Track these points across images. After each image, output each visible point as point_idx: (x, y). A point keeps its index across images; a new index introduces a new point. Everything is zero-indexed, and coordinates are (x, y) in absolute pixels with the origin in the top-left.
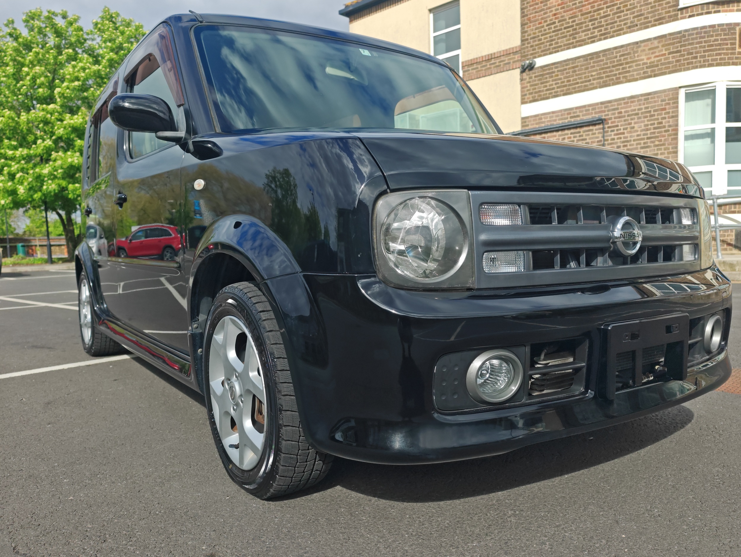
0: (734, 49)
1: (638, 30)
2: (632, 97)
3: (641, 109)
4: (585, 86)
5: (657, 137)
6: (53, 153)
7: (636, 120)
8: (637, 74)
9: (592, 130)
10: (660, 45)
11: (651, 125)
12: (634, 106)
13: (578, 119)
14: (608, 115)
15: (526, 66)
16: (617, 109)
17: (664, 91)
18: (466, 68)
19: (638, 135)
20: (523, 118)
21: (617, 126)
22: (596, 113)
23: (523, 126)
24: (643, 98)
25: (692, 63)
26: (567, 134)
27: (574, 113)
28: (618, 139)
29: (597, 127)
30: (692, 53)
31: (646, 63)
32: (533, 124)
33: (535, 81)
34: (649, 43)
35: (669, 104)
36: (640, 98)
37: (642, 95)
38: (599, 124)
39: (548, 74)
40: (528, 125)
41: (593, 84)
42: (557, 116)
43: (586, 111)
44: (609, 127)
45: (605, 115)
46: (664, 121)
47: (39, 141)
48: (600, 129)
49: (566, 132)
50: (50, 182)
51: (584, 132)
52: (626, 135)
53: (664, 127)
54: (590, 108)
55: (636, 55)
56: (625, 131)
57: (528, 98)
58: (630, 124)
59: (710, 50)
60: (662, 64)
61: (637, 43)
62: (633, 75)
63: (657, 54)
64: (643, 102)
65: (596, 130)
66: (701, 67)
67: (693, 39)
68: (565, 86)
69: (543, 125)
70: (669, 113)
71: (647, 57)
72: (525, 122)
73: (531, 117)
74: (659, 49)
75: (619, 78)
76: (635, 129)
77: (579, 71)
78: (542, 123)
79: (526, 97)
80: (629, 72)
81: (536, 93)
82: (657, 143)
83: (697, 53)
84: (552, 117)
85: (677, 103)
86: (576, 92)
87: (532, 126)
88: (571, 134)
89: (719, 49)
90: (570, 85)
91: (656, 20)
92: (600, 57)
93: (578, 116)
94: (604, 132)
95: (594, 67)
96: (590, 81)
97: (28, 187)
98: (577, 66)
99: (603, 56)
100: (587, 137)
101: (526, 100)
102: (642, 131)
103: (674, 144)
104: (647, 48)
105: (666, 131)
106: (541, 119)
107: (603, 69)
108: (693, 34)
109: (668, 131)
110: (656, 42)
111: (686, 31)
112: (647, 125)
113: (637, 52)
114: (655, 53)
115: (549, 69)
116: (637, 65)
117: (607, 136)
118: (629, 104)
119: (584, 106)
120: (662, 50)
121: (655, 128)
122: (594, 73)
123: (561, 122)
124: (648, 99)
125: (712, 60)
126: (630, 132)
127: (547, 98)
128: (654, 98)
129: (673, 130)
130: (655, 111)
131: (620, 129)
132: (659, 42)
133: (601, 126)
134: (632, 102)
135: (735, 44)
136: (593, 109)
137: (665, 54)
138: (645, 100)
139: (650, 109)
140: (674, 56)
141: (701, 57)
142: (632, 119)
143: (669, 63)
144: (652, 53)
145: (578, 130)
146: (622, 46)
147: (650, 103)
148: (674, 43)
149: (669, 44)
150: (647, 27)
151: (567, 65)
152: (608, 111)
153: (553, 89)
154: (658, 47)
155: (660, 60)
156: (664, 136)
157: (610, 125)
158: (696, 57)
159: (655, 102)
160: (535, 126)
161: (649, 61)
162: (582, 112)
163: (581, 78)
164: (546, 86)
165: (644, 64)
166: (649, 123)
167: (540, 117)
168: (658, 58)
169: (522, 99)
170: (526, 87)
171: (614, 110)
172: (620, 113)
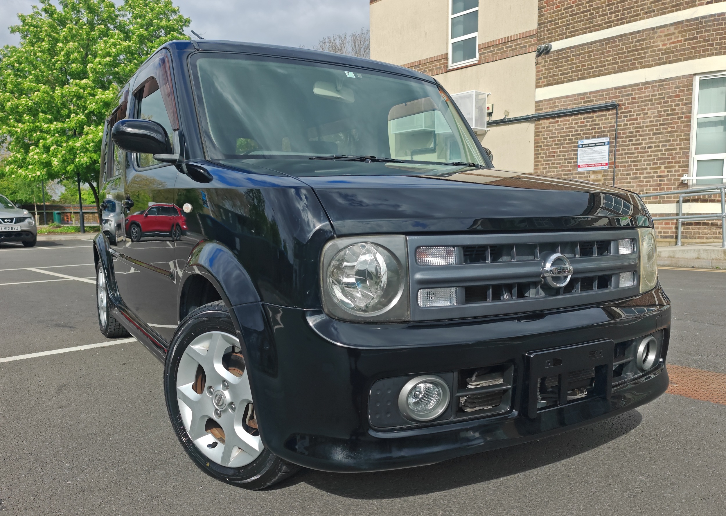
1: (655, 16)
2: (646, 83)
3: (655, 95)
4: (600, 71)
5: (670, 124)
6: (85, 126)
7: (649, 106)
8: (652, 61)
9: (605, 115)
10: (676, 31)
11: (664, 111)
13: (592, 103)
14: (622, 100)
15: (542, 50)
16: (631, 94)
17: (679, 78)
18: (483, 50)
19: (651, 122)
20: (537, 102)
21: (631, 112)
22: (609, 98)
23: (536, 110)
24: (657, 84)
25: (708, 50)
26: (580, 119)
27: (588, 97)
28: (630, 124)
29: (610, 112)
30: (708, 41)
31: (662, 50)
32: (547, 108)
33: (550, 65)
34: (666, 29)
35: (683, 91)
36: (654, 84)
37: (656, 81)
38: (612, 109)
39: (563, 58)
40: (541, 109)
41: (608, 69)
42: (571, 101)
43: (600, 96)
44: (622, 113)
45: (619, 101)
46: (677, 108)
47: (73, 115)
48: (613, 114)
49: (579, 116)
50: (82, 154)
51: (597, 117)
52: (639, 121)
53: (678, 114)
54: (604, 93)
55: (652, 41)
56: (638, 117)
57: (543, 82)
58: (643, 110)
60: (678, 51)
61: (653, 29)
62: (648, 61)
63: (673, 40)
64: (657, 88)
65: (609, 115)
66: (717, 54)
67: (709, 26)
68: (581, 70)
69: (557, 109)
70: (682, 100)
71: (663, 43)
72: (539, 106)
73: (545, 100)
74: (675, 35)
75: (634, 64)
76: (648, 115)
77: (594, 56)
78: (556, 107)
79: (541, 81)
80: (644, 58)
81: (550, 77)
82: (669, 129)
83: (713, 40)
84: (566, 101)
85: (691, 90)
86: (590, 77)
87: (546, 110)
88: (584, 118)
90: (585, 70)
91: (673, 6)
92: (615, 42)
93: (592, 101)
94: (617, 118)
95: (609, 52)
96: (605, 66)
97: (61, 159)
98: (593, 51)
99: (619, 41)
100: (600, 122)
101: (541, 84)
102: (654, 117)
103: (686, 131)
104: (663, 34)
105: (678, 118)
106: (555, 103)
107: (618, 54)
108: (710, 21)
109: (681, 118)
110: (672, 28)
111: (703, 17)
112: (661, 112)
113: (653, 38)
114: (671, 39)
115: (565, 53)
116: (652, 51)
117: (620, 122)
118: (643, 90)
119: (598, 91)
120: (678, 37)
121: (668, 115)
122: (609, 59)
123: (574, 106)
124: (662, 85)
126: (643, 118)
127: (562, 83)
128: (668, 84)
129: (686, 117)
130: (668, 98)
131: (634, 115)
132: (675, 29)
133: (614, 112)
134: (646, 88)
136: (607, 94)
137: (681, 41)
138: (659, 86)
139: (664, 96)
140: (690, 43)
141: (717, 44)
142: (645, 105)
143: (685, 50)
144: (668, 40)
145: (591, 115)
146: (638, 32)
147: (665, 89)
148: (690, 30)
149: (685, 31)
150: (664, 13)
151: (582, 49)
152: (622, 96)
153: (568, 73)
154: (674, 33)
155: (676, 47)
156: (677, 123)
157: (623, 110)
158: (712, 45)
159: (669, 88)
160: (549, 110)
161: (664, 48)
162: (596, 97)
163: (596, 63)
164: (561, 70)
165: (659, 50)
166: (663, 109)
167: (553, 101)
168: (674, 45)
169: (537, 83)
170: (541, 71)
171: (628, 95)
172: (634, 98)
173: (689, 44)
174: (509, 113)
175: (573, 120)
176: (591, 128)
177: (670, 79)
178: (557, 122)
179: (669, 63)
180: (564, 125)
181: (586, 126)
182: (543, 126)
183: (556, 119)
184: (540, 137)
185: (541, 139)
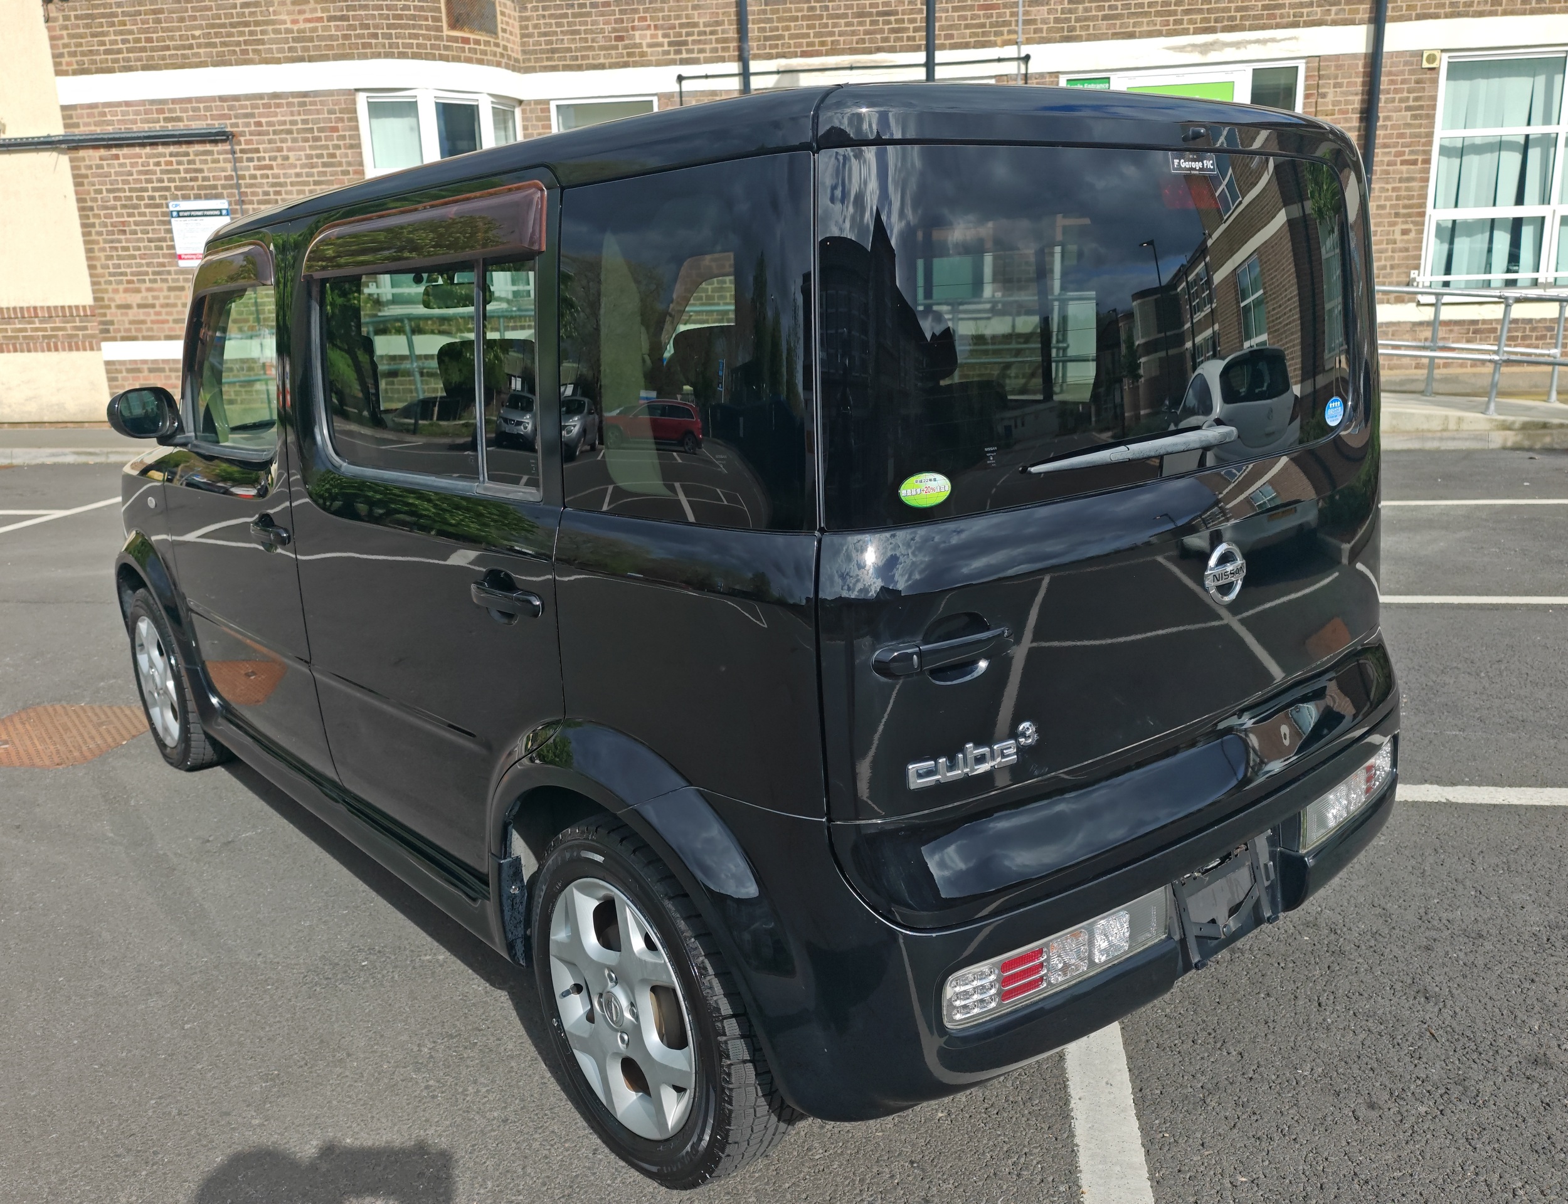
0: (439, 29)
2: (275, 96)
3: (296, 122)
4: (184, 56)
7: (289, 144)
8: (281, 50)
9: (210, 153)
11: (318, 156)
12: (282, 115)
13: (181, 124)
14: (236, 125)
16: (252, 115)
17: (330, 93)
19: (298, 175)
20: (64, 108)
22: (213, 117)
23: (66, 126)
24: (296, 100)
25: (370, 45)
26: (163, 155)
27: (171, 111)
28: (262, 176)
29: (220, 147)
30: (367, 27)
31: (292, 31)
32: (87, 124)
33: (78, 26)
36: (290, 100)
37: (293, 94)
38: (223, 141)
39: (103, 16)
40: (77, 125)
41: (197, 55)
42: (137, 113)
43: (195, 110)
44: (242, 151)
45: (232, 125)
46: (338, 152)
48: (226, 152)
49: (160, 149)
51: (197, 154)
52: (276, 171)
53: (340, 164)
54: (201, 105)
55: (271, 9)
56: (274, 163)
57: (68, 64)
58: (280, 150)
59: (401, 26)
60: (321, 38)
62: (270, 51)
63: (308, 16)
64: (297, 108)
65: (219, 153)
66: (387, 55)
68: (143, 50)
69: (110, 129)
70: (343, 138)
71: (292, 17)
72: (70, 117)
73: (83, 107)
74: (311, 6)
75: (247, 52)
76: (291, 161)
77: (166, 22)
78: (107, 123)
79: (64, 60)
80: (261, 42)
81: (83, 54)
83: (376, 27)
84: (127, 113)
85: (356, 119)
86: (167, 67)
88: (171, 155)
89: (414, 27)
90: (153, 49)
93: (179, 119)
94: (236, 160)
95: (195, 18)
98: (161, 11)
100: (205, 167)
101: (64, 68)
102: (303, 166)
105: (343, 172)
106: (104, 114)
107: (213, 26)
109: (348, 172)
112: (311, 156)
113: (272, 3)
114: (305, 12)
115: (105, 6)
116: (275, 32)
117: (241, 169)
118: (273, 109)
119: (189, 100)
120: (314, 10)
121: (325, 165)
122: (197, 33)
123: (146, 126)
124: (304, 104)
125: (405, 46)
126: (282, 167)
127: (110, 71)
128: (315, 103)
129: (355, 172)
130: (320, 130)
131: (264, 158)
133: (227, 147)
134: (278, 106)
135: (439, 20)
136: (207, 109)
137: (320, 19)
138: (301, 104)
139: (310, 126)
140: (338, 26)
141: (384, 36)
142: (283, 141)
143: (331, 38)
145: (184, 149)
147: (310, 112)
151: (140, 4)
152: (236, 117)
153: (119, 51)
155: (314, 30)
157: (243, 146)
158: (375, 36)
159: (318, 112)
160: (93, 128)
161: (295, 28)
162: (185, 110)
163: (172, 38)
164: (103, 43)
165: (288, 31)
166: (314, 152)
167: (100, 109)
168: (311, 25)
169: (57, 64)
170: (61, 37)
171: (246, 116)
172: (259, 124)
173: (337, 28)
174: (4, 125)
175: (149, 156)
176: (188, 176)
177: (316, 93)
178: (117, 157)
179: (310, 61)
180: (133, 165)
181: (178, 171)
182: (87, 163)
183: (114, 151)
184: (86, 187)
185: (89, 193)
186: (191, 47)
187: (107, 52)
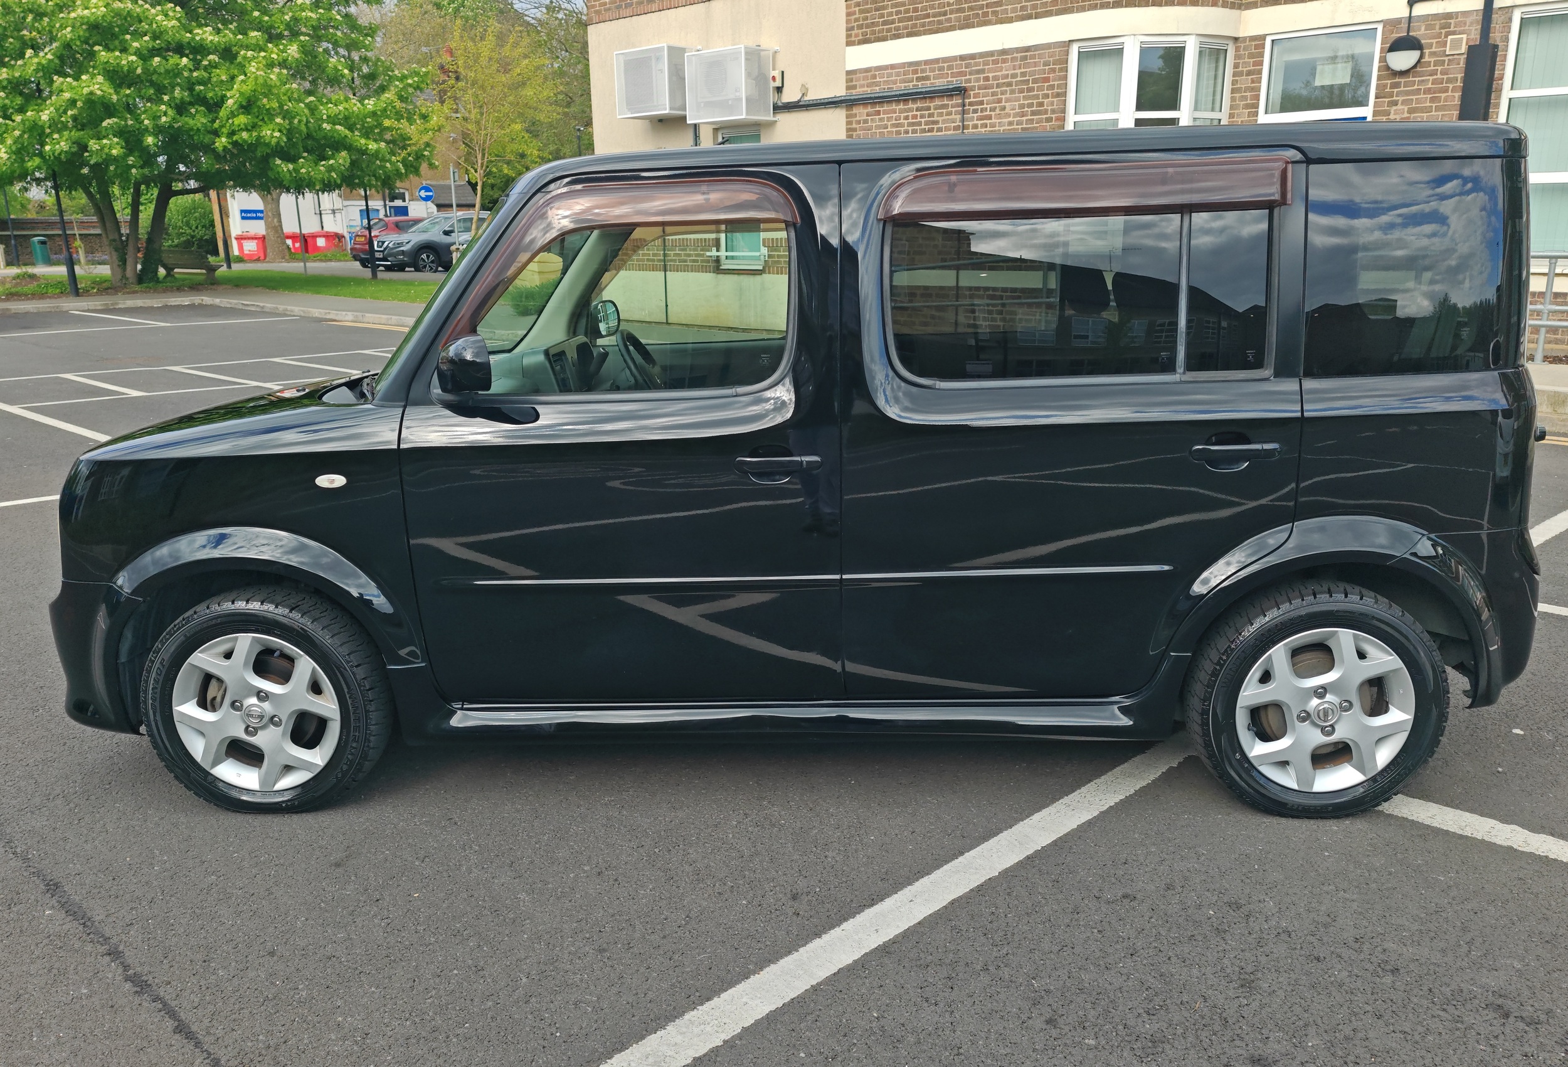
2: (1004, 52)
3: (1016, 75)
4: (940, 22)
7: (1008, 95)
8: (1013, 11)
9: (946, 106)
11: (1029, 105)
12: (1006, 69)
13: (929, 82)
14: (969, 81)
16: (982, 71)
17: (1048, 46)
19: (1010, 123)
20: (849, 73)
21: (982, 103)
22: (953, 75)
23: (848, 88)
24: (1019, 55)
26: (911, 110)
27: (923, 71)
28: (982, 125)
29: (954, 101)
32: (861, 86)
35: (1053, 70)
36: (1015, 55)
37: (1017, 50)
38: (957, 96)
40: (855, 87)
41: (951, 20)
42: (898, 75)
43: (940, 69)
44: (971, 104)
45: (966, 81)
46: (1045, 101)
48: (957, 105)
49: (910, 105)
51: (936, 108)
52: (993, 121)
53: (1046, 112)
54: (946, 65)
56: (993, 113)
57: (857, 36)
58: (1000, 101)
62: (1007, 12)
64: (1019, 62)
65: (953, 106)
66: (1102, 6)
68: (910, 19)
69: (877, 88)
70: (1052, 87)
72: (851, 80)
73: (861, 71)
75: (987, 14)
76: (1006, 111)
78: (877, 84)
79: (853, 32)
81: (867, 26)
84: (891, 75)
85: (1064, 70)
86: (925, 33)
87: (860, 91)
88: (917, 110)
90: (917, 18)
93: (927, 78)
94: (964, 112)
100: (940, 119)
101: (853, 39)
102: (1015, 115)
105: (1046, 120)
106: (874, 77)
109: (1051, 119)
112: (1024, 106)
117: (967, 119)
118: (1000, 65)
119: (937, 61)
121: (1033, 113)
122: (951, 1)
123: (903, 86)
124: (1025, 58)
126: (999, 116)
127: (884, 39)
128: (1034, 57)
129: (1057, 119)
130: (1035, 81)
131: (986, 109)
133: (959, 100)
134: (1004, 61)
136: (949, 68)
139: (1027, 78)
142: (1002, 93)
145: (928, 103)
147: (1029, 65)
152: (970, 74)
153: (893, 22)
157: (972, 100)
159: (1035, 65)
160: (866, 89)
162: (933, 70)
163: (933, 8)
164: (882, 16)
166: (1026, 102)
167: (873, 73)
169: (848, 36)
170: (854, 13)
171: (979, 72)
172: (987, 79)
174: (807, 89)
175: (901, 111)
176: (927, 127)
177: (1036, 47)
178: (878, 113)
179: (1035, 19)
180: (889, 119)
181: (920, 124)
182: (858, 118)
183: (877, 108)
186: (945, 14)
187: (885, 23)
